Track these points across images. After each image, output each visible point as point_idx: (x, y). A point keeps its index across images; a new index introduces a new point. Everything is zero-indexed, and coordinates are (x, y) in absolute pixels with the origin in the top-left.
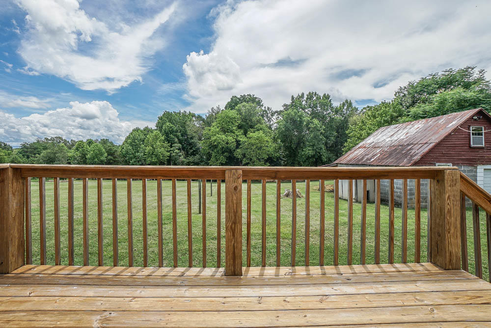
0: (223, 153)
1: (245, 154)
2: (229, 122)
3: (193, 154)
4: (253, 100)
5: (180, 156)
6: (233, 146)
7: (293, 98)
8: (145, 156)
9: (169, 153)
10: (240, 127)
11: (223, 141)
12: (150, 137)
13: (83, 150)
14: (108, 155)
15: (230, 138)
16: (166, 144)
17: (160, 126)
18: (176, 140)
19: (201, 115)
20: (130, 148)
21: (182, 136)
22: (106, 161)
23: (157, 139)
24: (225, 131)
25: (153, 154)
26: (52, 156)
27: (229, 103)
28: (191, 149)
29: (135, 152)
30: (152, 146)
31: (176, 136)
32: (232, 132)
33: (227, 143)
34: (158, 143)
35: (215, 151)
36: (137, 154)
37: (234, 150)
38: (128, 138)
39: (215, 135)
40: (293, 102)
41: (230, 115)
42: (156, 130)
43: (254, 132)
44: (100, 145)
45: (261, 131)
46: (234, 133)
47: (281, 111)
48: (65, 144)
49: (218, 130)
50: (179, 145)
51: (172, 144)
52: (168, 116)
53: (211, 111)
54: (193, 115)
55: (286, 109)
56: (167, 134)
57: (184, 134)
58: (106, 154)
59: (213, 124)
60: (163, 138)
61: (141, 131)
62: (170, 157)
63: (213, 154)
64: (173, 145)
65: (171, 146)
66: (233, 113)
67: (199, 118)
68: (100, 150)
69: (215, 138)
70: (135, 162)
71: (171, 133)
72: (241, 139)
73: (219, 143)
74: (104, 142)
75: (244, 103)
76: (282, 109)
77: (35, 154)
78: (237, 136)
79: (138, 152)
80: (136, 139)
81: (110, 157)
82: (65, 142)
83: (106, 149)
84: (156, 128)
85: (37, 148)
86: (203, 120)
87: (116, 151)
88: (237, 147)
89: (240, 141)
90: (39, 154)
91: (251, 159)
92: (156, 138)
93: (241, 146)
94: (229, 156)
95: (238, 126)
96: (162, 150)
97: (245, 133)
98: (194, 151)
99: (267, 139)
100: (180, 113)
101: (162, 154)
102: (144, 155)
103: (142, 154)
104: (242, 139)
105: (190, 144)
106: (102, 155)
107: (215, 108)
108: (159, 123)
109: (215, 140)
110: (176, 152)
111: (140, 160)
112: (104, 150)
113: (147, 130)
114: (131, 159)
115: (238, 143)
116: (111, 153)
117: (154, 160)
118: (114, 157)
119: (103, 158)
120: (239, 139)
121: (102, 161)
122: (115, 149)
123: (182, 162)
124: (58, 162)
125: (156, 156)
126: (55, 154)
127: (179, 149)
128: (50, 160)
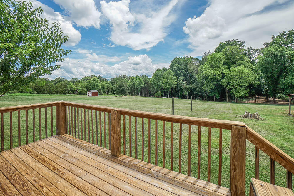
0: (212, 82)
1: (229, 82)
2: (216, 61)
3: (193, 83)
4: (235, 43)
5: (184, 84)
6: (219, 77)
7: (273, 37)
9: (177, 83)
10: (225, 64)
11: (212, 74)
12: (165, 73)
13: (134, 81)
15: (217, 72)
16: (175, 77)
17: (172, 66)
18: (182, 74)
19: (198, 58)
20: (155, 80)
21: (185, 72)
22: (144, 87)
23: (170, 74)
24: (213, 67)
25: (167, 83)
26: (121, 84)
27: (217, 48)
28: (191, 79)
29: (158, 82)
30: (167, 79)
31: (182, 71)
32: (218, 67)
33: (215, 75)
34: (170, 77)
35: (207, 80)
36: (159, 83)
37: (221, 80)
38: (154, 74)
39: (206, 70)
40: (274, 40)
41: (217, 56)
42: (170, 69)
43: (236, 67)
44: (141, 79)
45: (242, 66)
46: (220, 68)
47: (262, 49)
48: (127, 79)
49: (208, 67)
50: (183, 77)
51: (179, 77)
52: (177, 61)
53: (204, 54)
54: (193, 58)
55: (266, 47)
56: (176, 71)
57: (186, 70)
58: (144, 83)
59: (205, 63)
60: (173, 74)
61: (161, 70)
62: (177, 84)
63: (205, 83)
64: (179, 78)
65: (178, 78)
66: (220, 55)
67: (197, 60)
68: (141, 81)
69: (206, 72)
70: (158, 88)
71: (178, 71)
72: (225, 72)
73: (209, 75)
74: (144, 76)
75: (230, 46)
76: (263, 47)
77: (115, 83)
78: (223, 70)
79: (159, 82)
80: (159, 75)
81: (146, 85)
82: (127, 77)
83: (144, 81)
84: (170, 68)
85: (116, 81)
86: (199, 61)
87: (149, 81)
88: (223, 78)
89: (225, 74)
90: (116, 83)
91: (234, 86)
92: (169, 73)
93: (225, 77)
94: (217, 84)
95: (223, 63)
96: (173, 81)
97: (229, 68)
98: (193, 81)
99: (247, 71)
100: (184, 58)
101: (172, 83)
103: (162, 83)
104: (227, 72)
105: (191, 76)
106: (142, 83)
107: (207, 52)
108: (171, 64)
109: (206, 74)
110: (181, 82)
111: (160, 87)
112: (143, 81)
113: (164, 69)
114: (156, 86)
115: (223, 75)
116: (146, 82)
117: (168, 86)
118: (148, 85)
119: (142, 85)
120: (224, 72)
121: (142, 87)
122: (148, 80)
123: (185, 87)
124: (124, 87)
125: (169, 84)
126: (123, 83)
127: (183, 80)
128: (121, 86)
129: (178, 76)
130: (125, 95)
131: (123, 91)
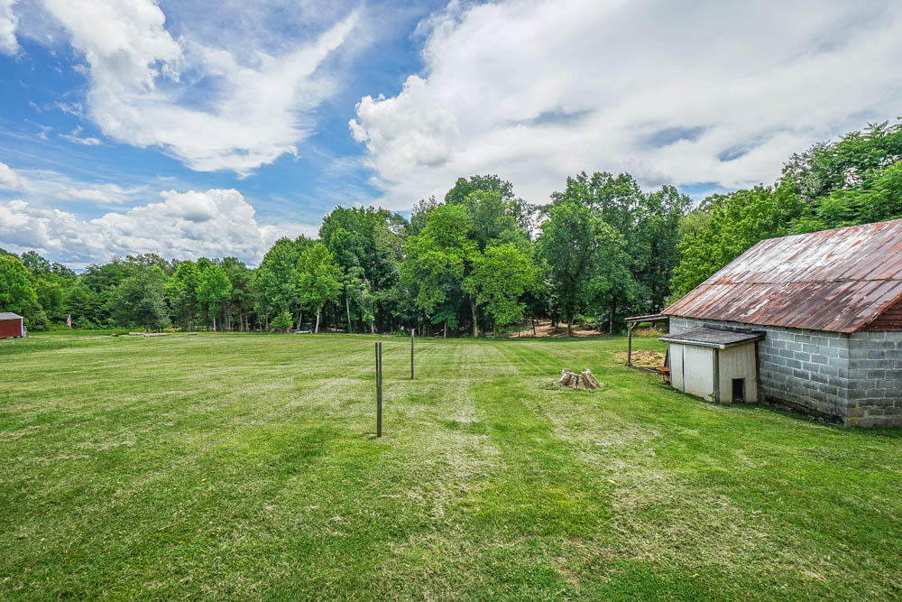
0: (440, 283)
1: (481, 286)
2: (451, 227)
3: (387, 285)
4: (493, 183)
5: (362, 289)
6: (458, 271)
7: (570, 181)
8: (299, 290)
9: (342, 284)
10: (471, 236)
11: (440, 262)
12: (308, 255)
13: (191, 278)
14: (234, 287)
15: (453, 257)
16: (337, 269)
17: (326, 233)
18: (356, 259)
19: (401, 214)
20: (271, 274)
21: (367, 252)
22: (230, 298)
23: (320, 258)
24: (443, 243)
25: (312, 285)
26: (138, 288)
27: (451, 192)
28: (382, 275)
29: (281, 283)
30: (312, 271)
31: (356, 252)
32: (456, 245)
33: (448, 266)
34: (322, 266)
35: (426, 279)
36: (284, 286)
37: (461, 279)
38: (268, 256)
39: (426, 252)
40: (571, 189)
41: (452, 213)
42: (319, 241)
43: (498, 246)
44: (219, 270)
45: (511, 243)
46: (461, 247)
47: (548, 206)
48: (163, 268)
49: (430, 241)
50: (360, 268)
51: (348, 267)
52: (341, 217)
53: (419, 206)
54: (386, 215)
55: (557, 203)
56: (338, 249)
57: (370, 248)
58: (231, 286)
59: (423, 231)
60: (331, 257)
61: (292, 245)
62: (344, 290)
63: (423, 286)
64: (349, 270)
65: (346, 272)
66: (459, 210)
67: (398, 219)
68: (218, 278)
69: (426, 256)
70: (281, 300)
71: (346, 248)
72: (473, 259)
73: (434, 265)
74: (229, 263)
75: (480, 191)
76: (550, 201)
77: (110, 285)
78: (466, 253)
79: (286, 282)
80: (284, 256)
81: (237, 291)
82: (162, 263)
83: (230, 277)
84: (319, 238)
85: (113, 275)
86: (405, 223)
87: (248, 280)
88: (466, 274)
89: (472, 262)
90: (116, 285)
91: (492, 296)
92: (319, 256)
93: (473, 272)
94: (452, 290)
95: (468, 234)
96: (331, 280)
97: (482, 247)
98: (388, 280)
99: (521, 257)
100: (362, 211)
101: (329, 286)
102: (297, 287)
103: (294, 286)
104: (476, 258)
105: (381, 267)
106: (223, 286)
107: (428, 201)
108: (324, 228)
109: (425, 262)
110: (355, 283)
111: (290, 297)
112: (226, 278)
113: (303, 243)
114: (274, 294)
115: (468, 267)
116: (238, 283)
117: (315, 296)
118: (246, 292)
119: (224, 293)
120: (470, 258)
121: (224, 298)
122: (247, 276)
123: (367, 300)
124: (148, 300)
125: (319, 289)
126: (143, 284)
127: (361, 277)
128: (136, 296)
129: (345, 264)
130: (156, 327)
131: (148, 312)
